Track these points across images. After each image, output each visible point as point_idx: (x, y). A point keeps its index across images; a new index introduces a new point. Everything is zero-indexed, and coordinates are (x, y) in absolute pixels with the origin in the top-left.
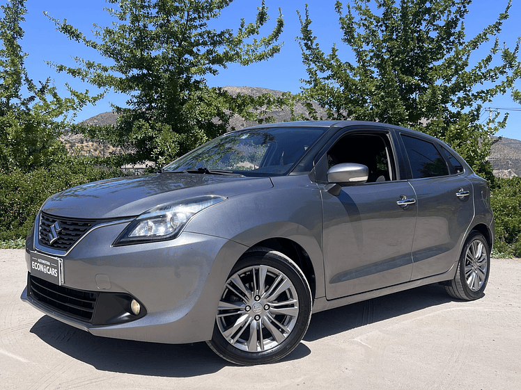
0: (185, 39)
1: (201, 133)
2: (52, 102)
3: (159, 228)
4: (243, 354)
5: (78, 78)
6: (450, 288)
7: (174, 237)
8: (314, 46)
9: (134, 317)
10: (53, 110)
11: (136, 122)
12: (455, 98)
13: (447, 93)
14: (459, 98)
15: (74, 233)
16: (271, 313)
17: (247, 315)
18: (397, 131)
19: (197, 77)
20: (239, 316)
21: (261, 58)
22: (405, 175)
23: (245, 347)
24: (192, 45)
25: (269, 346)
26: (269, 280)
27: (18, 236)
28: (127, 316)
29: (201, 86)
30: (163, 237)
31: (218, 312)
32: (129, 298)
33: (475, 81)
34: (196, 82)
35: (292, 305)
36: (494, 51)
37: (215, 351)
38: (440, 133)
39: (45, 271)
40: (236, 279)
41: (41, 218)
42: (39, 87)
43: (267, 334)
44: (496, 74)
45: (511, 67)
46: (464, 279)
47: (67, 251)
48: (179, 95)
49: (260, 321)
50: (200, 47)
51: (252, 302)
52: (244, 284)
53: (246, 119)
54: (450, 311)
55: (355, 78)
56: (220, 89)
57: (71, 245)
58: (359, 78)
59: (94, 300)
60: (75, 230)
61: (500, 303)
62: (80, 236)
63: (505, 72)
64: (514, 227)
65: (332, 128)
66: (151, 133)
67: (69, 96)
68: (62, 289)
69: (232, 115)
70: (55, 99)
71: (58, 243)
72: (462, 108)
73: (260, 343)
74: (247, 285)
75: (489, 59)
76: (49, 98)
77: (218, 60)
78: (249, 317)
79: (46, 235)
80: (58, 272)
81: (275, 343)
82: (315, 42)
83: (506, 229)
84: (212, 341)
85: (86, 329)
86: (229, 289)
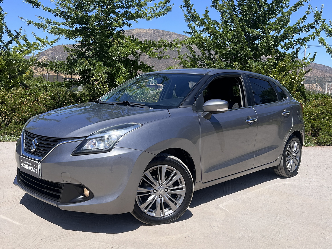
0: (110, 4)
1: (121, 66)
2: (24, 45)
3: (100, 144)
4: (152, 218)
5: (41, 30)
6: (277, 170)
7: (110, 150)
8: (192, 11)
9: (86, 199)
10: (25, 50)
11: (79, 60)
12: (283, 43)
13: (277, 40)
14: (285, 43)
15: (47, 146)
16: (169, 193)
17: (154, 195)
18: (246, 75)
19: (119, 29)
20: (150, 196)
21: (160, 15)
22: (251, 103)
23: (153, 214)
24: (115, 8)
25: (168, 213)
26: (168, 174)
27: (5, 133)
28: (82, 198)
29: (121, 35)
30: (103, 150)
31: (136, 194)
32: (82, 187)
33: (296, 33)
34: (118, 32)
35: (182, 189)
36: (308, 12)
37: (135, 217)
38: (273, 66)
39: (29, 169)
40: (148, 174)
41: (25, 135)
42: (15, 34)
43: (167, 206)
44: (308, 29)
45: (318, 24)
46: (285, 164)
47: (43, 157)
48: (107, 41)
49: (162, 198)
50: (120, 9)
51: (157, 187)
52: (152, 176)
53: (150, 57)
54: (277, 185)
55: (220, 31)
56: (133, 37)
57: (45, 154)
58: (222, 30)
59: (61, 188)
60: (47, 144)
61: (307, 179)
62: (51, 148)
63: (314, 27)
64: (317, 126)
65: (206, 75)
66: (89, 67)
67: (36, 41)
68: (40, 180)
69: (141, 53)
70: (26, 43)
71: (37, 152)
72: (288, 49)
73: (162, 211)
74: (154, 177)
75: (305, 18)
76: (22, 42)
77: (132, 18)
78: (155, 196)
79: (29, 146)
80: (37, 170)
81: (171, 211)
82: (193, 8)
83: (313, 128)
84: (134, 211)
85: (56, 205)
86: (143, 180)
